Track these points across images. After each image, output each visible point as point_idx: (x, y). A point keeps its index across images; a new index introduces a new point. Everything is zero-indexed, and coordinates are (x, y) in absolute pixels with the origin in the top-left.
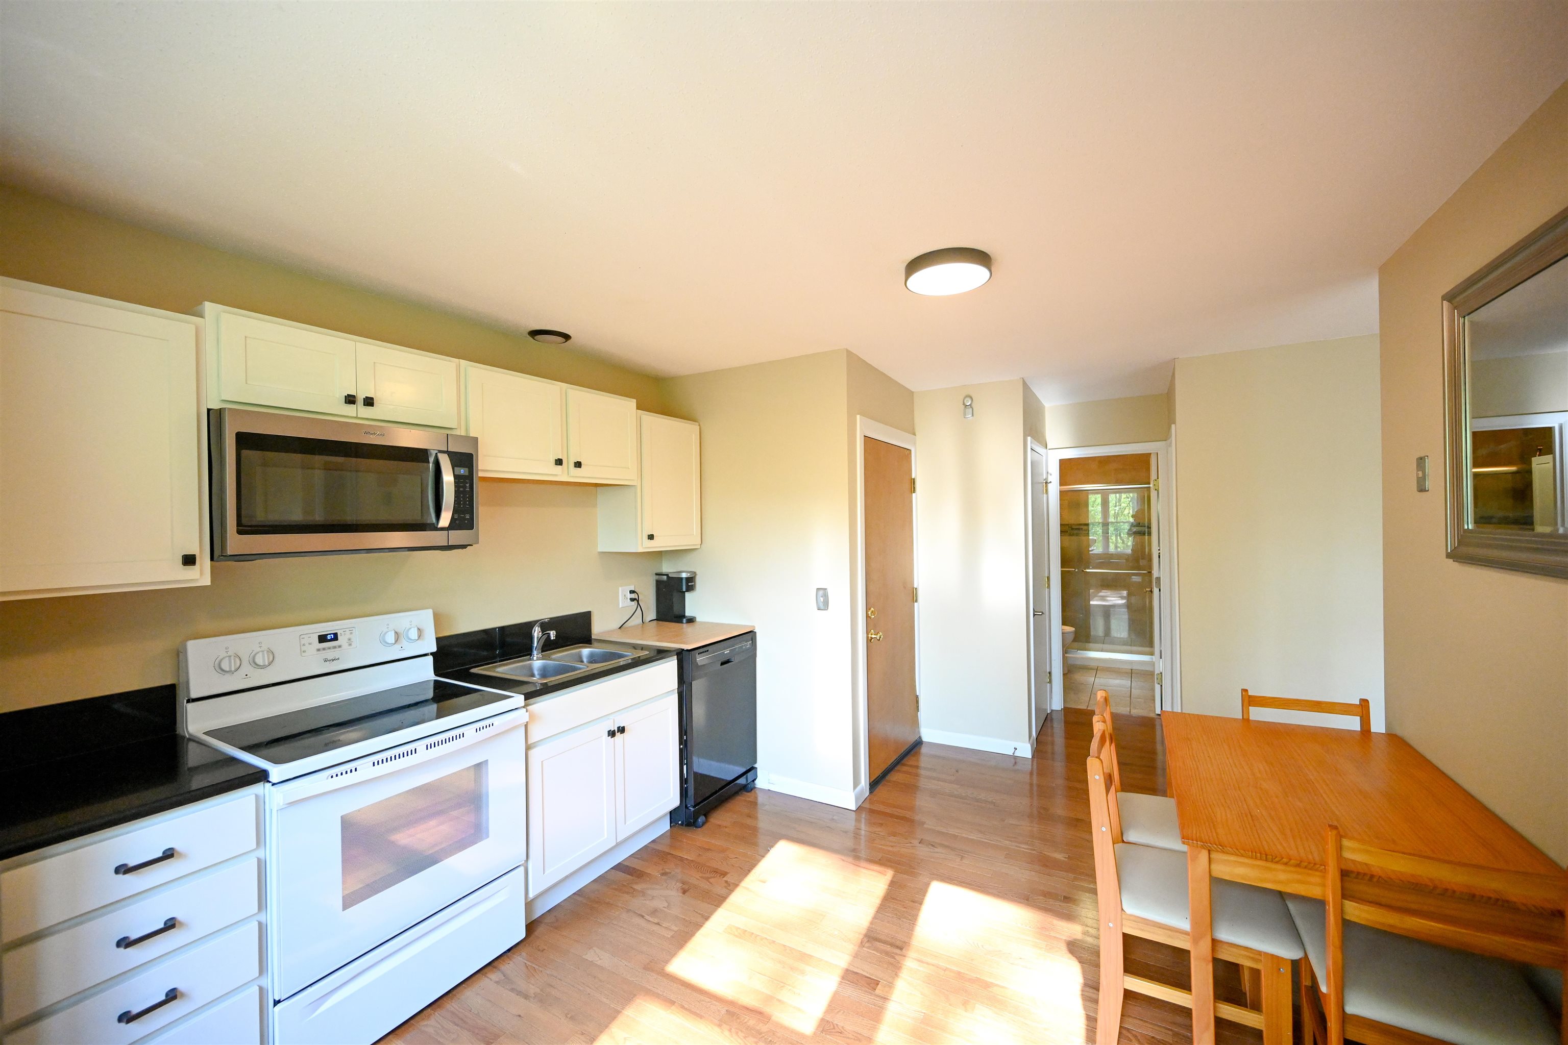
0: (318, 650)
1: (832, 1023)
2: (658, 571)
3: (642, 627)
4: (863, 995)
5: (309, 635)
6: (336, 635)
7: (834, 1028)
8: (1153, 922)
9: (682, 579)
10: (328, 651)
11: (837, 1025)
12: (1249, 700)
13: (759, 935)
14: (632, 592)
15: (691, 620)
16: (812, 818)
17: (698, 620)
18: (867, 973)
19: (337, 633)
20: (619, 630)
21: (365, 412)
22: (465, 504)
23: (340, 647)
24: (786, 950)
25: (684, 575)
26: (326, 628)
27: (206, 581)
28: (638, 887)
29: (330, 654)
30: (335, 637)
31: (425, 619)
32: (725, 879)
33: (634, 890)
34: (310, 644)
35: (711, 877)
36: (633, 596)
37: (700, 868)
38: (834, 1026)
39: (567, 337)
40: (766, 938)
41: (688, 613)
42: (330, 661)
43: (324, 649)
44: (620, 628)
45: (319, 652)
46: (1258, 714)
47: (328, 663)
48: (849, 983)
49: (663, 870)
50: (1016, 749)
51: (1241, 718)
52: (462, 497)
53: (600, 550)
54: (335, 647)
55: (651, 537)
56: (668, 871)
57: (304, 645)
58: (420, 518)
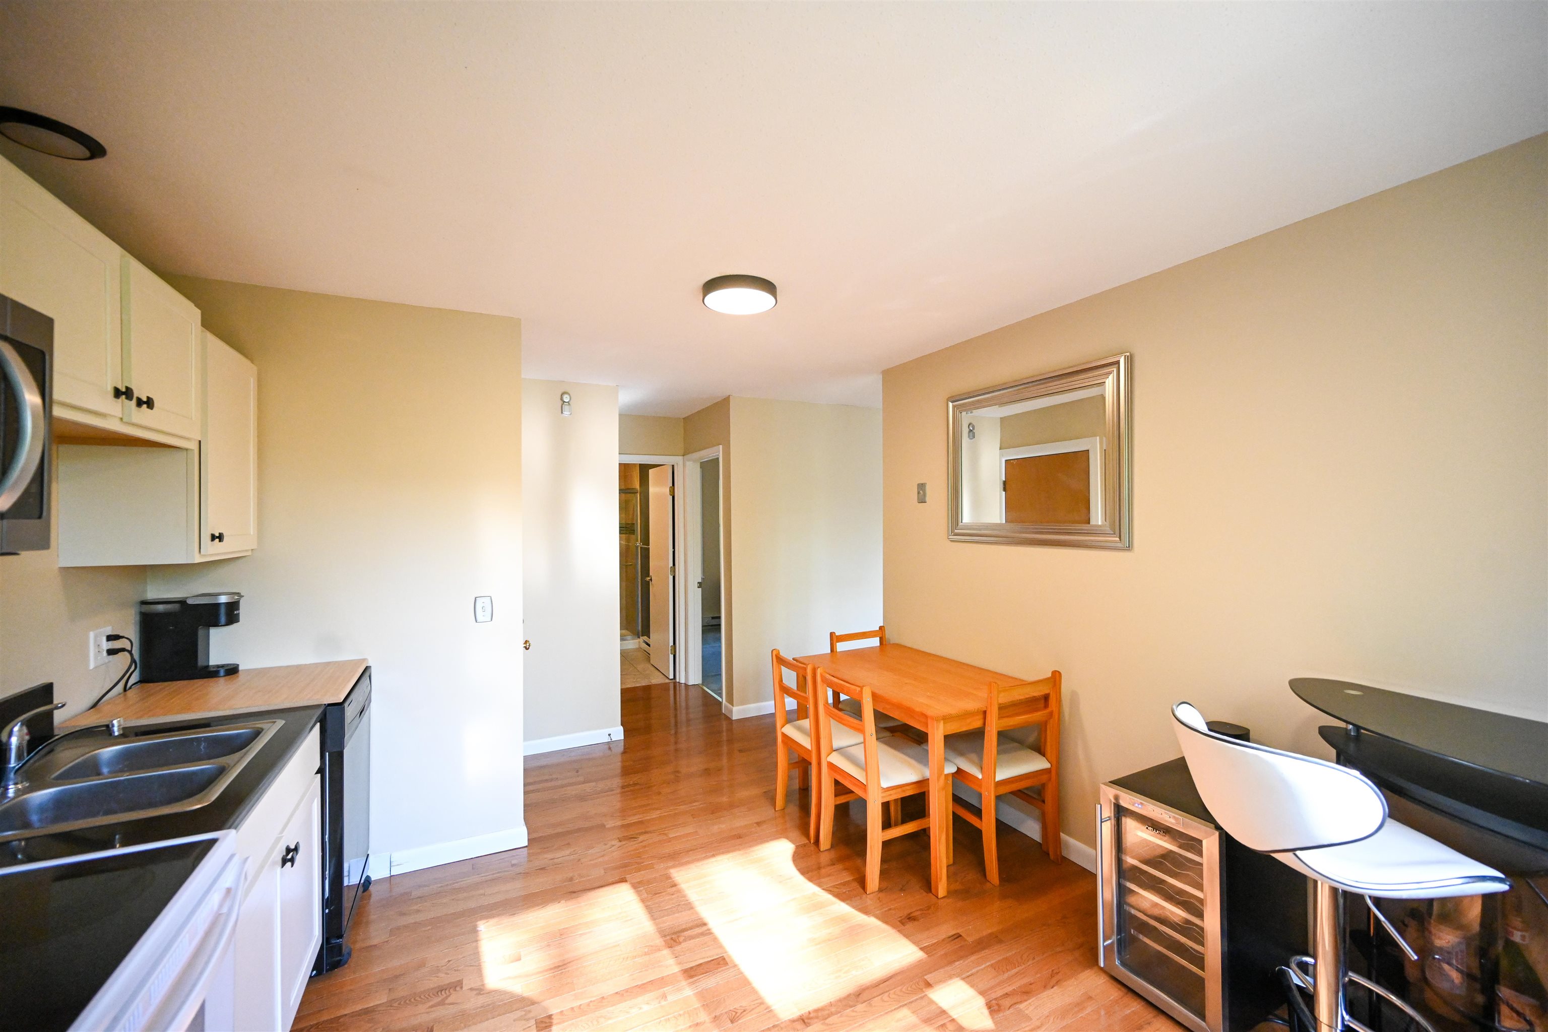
1: (731, 1010)
2: (142, 599)
3: (126, 698)
4: (725, 974)
7: (736, 1013)
8: (896, 786)
9: (218, 605)
11: (735, 1008)
12: (834, 639)
13: (580, 1005)
14: (112, 637)
15: (232, 671)
16: (488, 875)
17: (241, 668)
18: (707, 957)
20: (92, 710)
24: (623, 995)
25: (223, 599)
32: (465, 988)
35: (447, 998)
36: (114, 644)
37: (413, 1000)
38: (734, 1012)
40: (591, 1001)
41: (215, 660)
44: (95, 705)
46: (841, 647)
48: (705, 975)
50: (609, 735)
51: (829, 651)
53: (64, 563)
55: (218, 538)
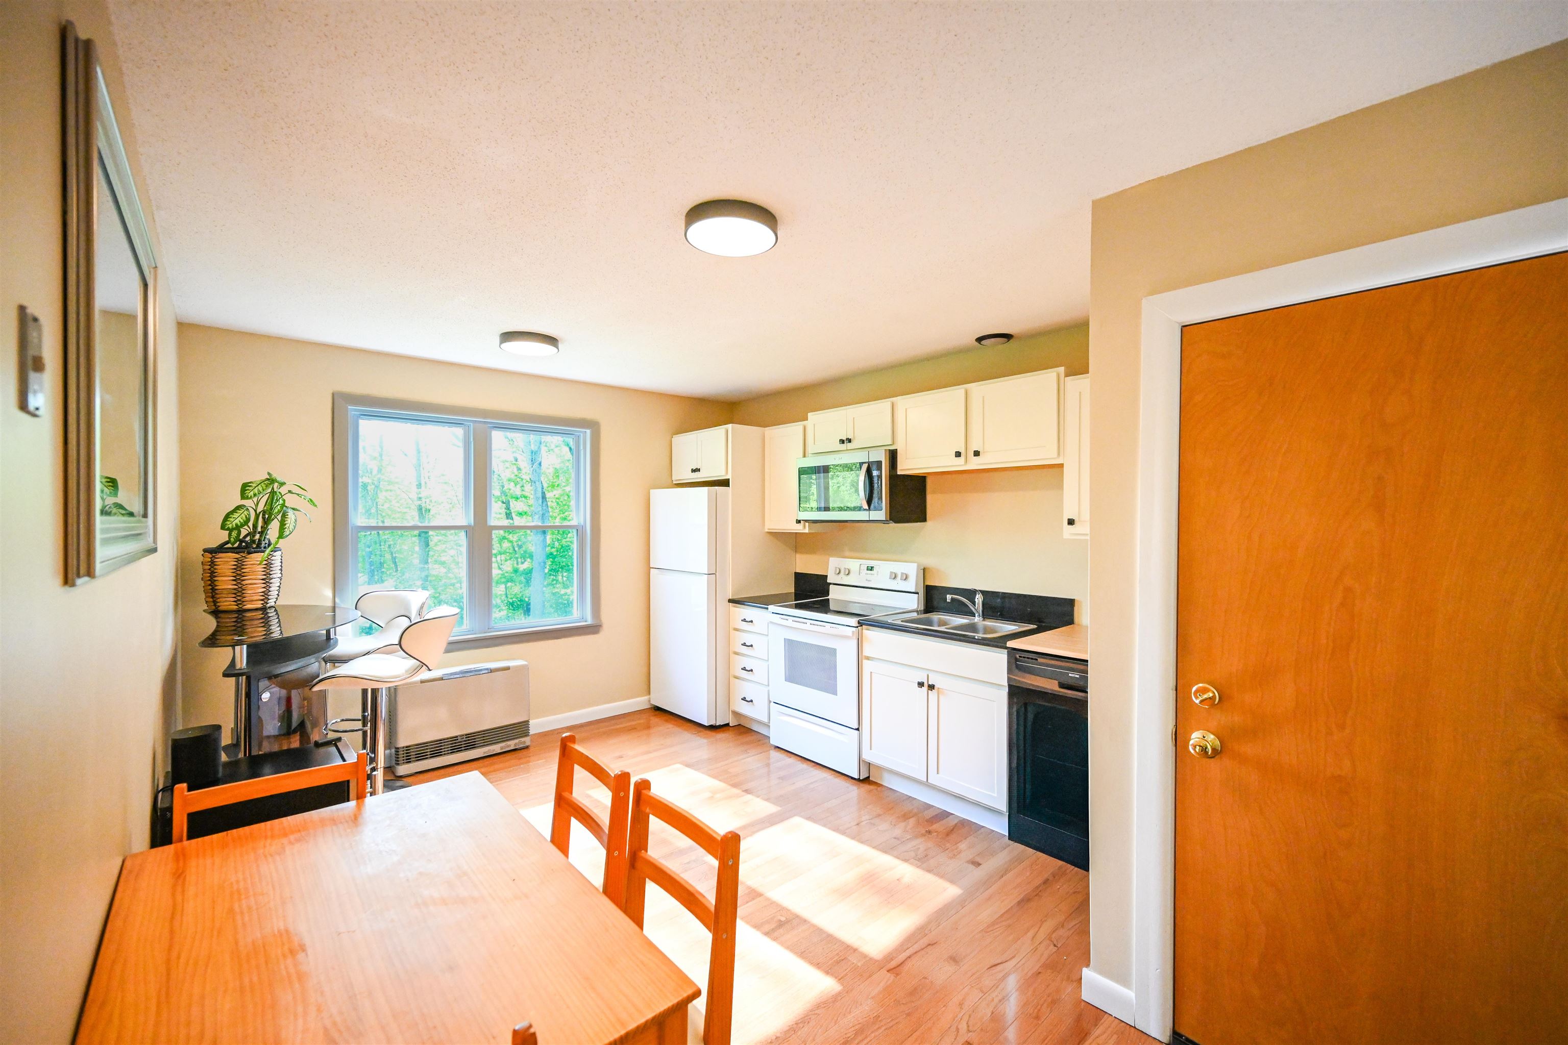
5: (863, 565)
6: (873, 569)
19: (873, 567)
21: (849, 446)
23: (871, 576)
26: (871, 563)
30: (872, 571)
31: (912, 570)
34: (863, 570)
43: (869, 574)
45: (867, 575)
47: (870, 582)
55: (1070, 522)
57: (861, 569)
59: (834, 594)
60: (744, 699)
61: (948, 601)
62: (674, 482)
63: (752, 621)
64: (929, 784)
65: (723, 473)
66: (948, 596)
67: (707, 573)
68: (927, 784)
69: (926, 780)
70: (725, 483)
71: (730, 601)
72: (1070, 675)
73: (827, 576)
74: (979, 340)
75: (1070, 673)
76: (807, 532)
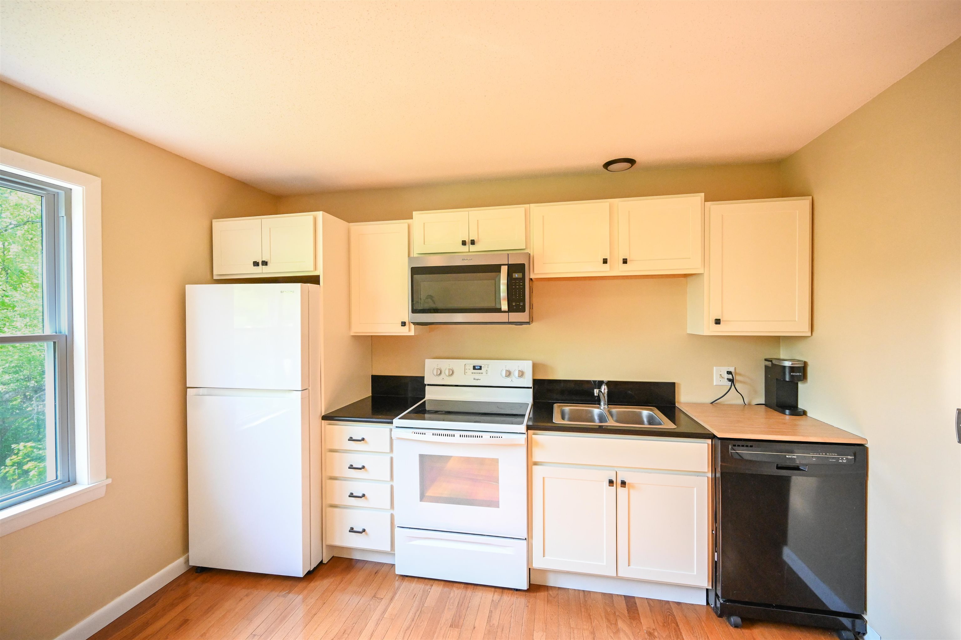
0: (472, 373)
2: (767, 357)
3: (744, 406)
5: (469, 365)
6: (481, 367)
9: (792, 367)
10: (477, 374)
14: (729, 373)
15: (806, 414)
17: (814, 415)
19: (481, 366)
20: (711, 404)
21: (473, 248)
22: (520, 296)
23: (482, 373)
25: (792, 364)
26: (477, 363)
27: (412, 333)
28: (620, 624)
29: (477, 376)
30: (480, 368)
31: (527, 366)
33: (616, 624)
34: (469, 369)
36: (730, 377)
39: (632, 162)
41: (801, 405)
42: (476, 380)
43: (475, 373)
44: (712, 403)
45: (472, 374)
47: (475, 380)
49: (654, 630)
52: (514, 292)
53: (688, 332)
54: (480, 373)
55: (718, 322)
56: (656, 634)
57: (467, 369)
58: (494, 305)
59: (431, 394)
60: (352, 530)
61: (595, 395)
62: (215, 278)
63: (363, 439)
64: (618, 577)
65: (312, 268)
66: (595, 390)
67: (301, 390)
68: (617, 578)
69: (616, 575)
70: (315, 280)
71: (325, 418)
72: (787, 456)
73: (424, 377)
74: (607, 165)
75: (787, 455)
76: (413, 335)
